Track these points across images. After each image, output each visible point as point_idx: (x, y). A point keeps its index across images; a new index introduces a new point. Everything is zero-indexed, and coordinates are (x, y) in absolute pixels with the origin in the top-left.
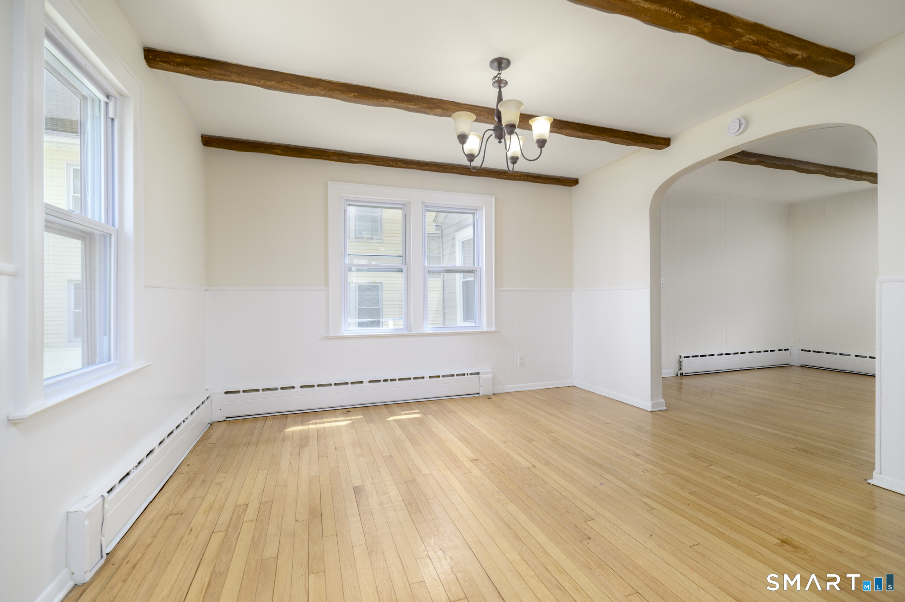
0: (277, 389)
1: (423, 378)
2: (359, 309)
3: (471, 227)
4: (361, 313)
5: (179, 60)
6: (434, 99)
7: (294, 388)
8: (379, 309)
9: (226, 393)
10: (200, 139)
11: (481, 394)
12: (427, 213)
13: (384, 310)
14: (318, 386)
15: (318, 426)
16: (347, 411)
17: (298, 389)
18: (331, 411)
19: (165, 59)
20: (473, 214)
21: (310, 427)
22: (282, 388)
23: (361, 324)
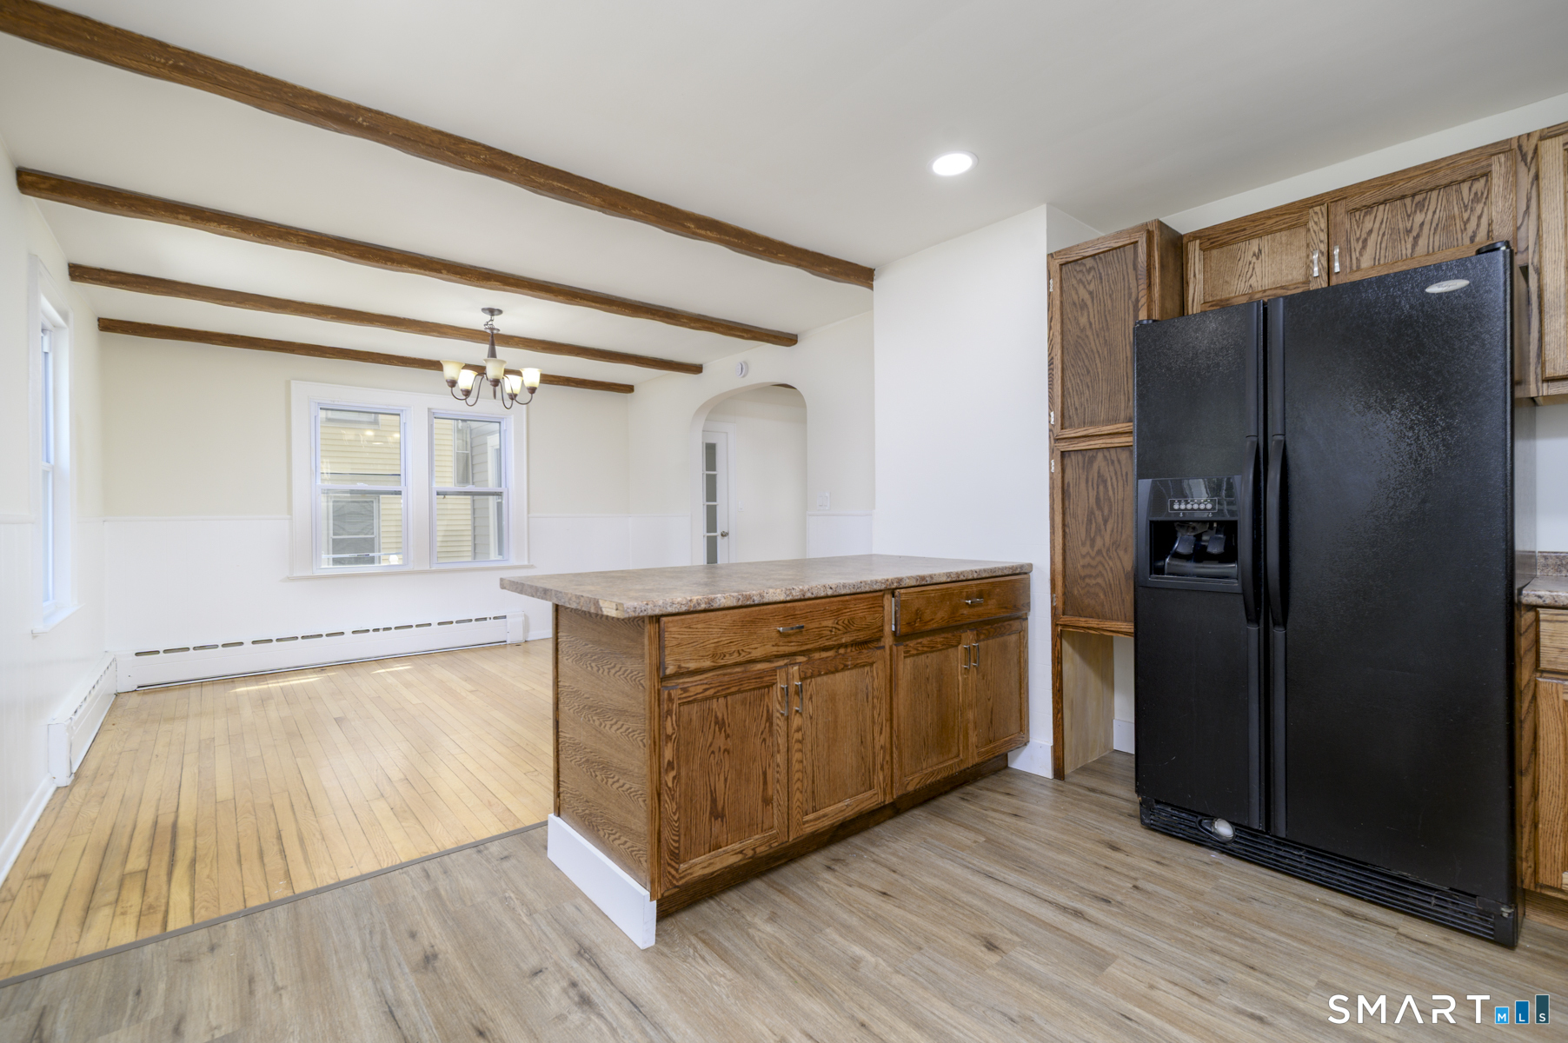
0: (216, 646)
1: (430, 625)
2: (334, 540)
3: (498, 434)
4: (338, 546)
5: (113, 278)
6: (428, 322)
7: (241, 644)
8: (373, 539)
9: (137, 654)
10: (97, 323)
11: (508, 642)
12: (435, 420)
13: (382, 541)
14: (278, 640)
15: (281, 684)
16: (321, 668)
17: (248, 645)
18: (299, 670)
19: (95, 277)
20: (500, 423)
21: (270, 685)
22: (224, 646)
23: (336, 561)
